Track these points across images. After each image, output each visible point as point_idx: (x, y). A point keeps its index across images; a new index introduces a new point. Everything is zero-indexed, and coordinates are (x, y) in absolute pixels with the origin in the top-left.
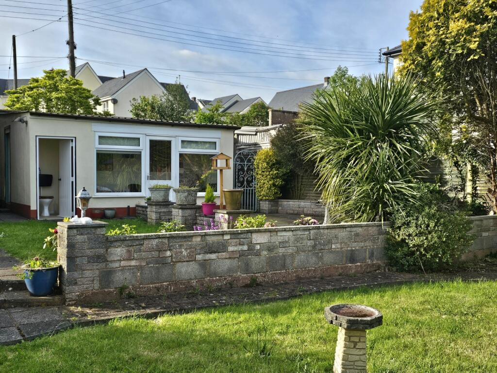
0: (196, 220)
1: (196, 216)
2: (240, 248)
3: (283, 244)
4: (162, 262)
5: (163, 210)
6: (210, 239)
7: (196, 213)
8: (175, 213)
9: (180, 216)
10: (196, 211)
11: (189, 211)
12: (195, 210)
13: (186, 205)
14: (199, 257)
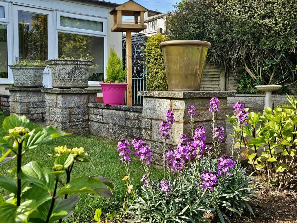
0: (88, 114)
1: (89, 107)
5: (33, 99)
7: (88, 102)
8: (50, 102)
9: (60, 107)
10: (88, 99)
11: (75, 98)
12: (87, 97)
13: (69, 88)
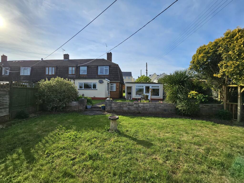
2: (136, 106)
3: (146, 106)
4: (121, 107)
6: (130, 104)
14: (128, 107)
